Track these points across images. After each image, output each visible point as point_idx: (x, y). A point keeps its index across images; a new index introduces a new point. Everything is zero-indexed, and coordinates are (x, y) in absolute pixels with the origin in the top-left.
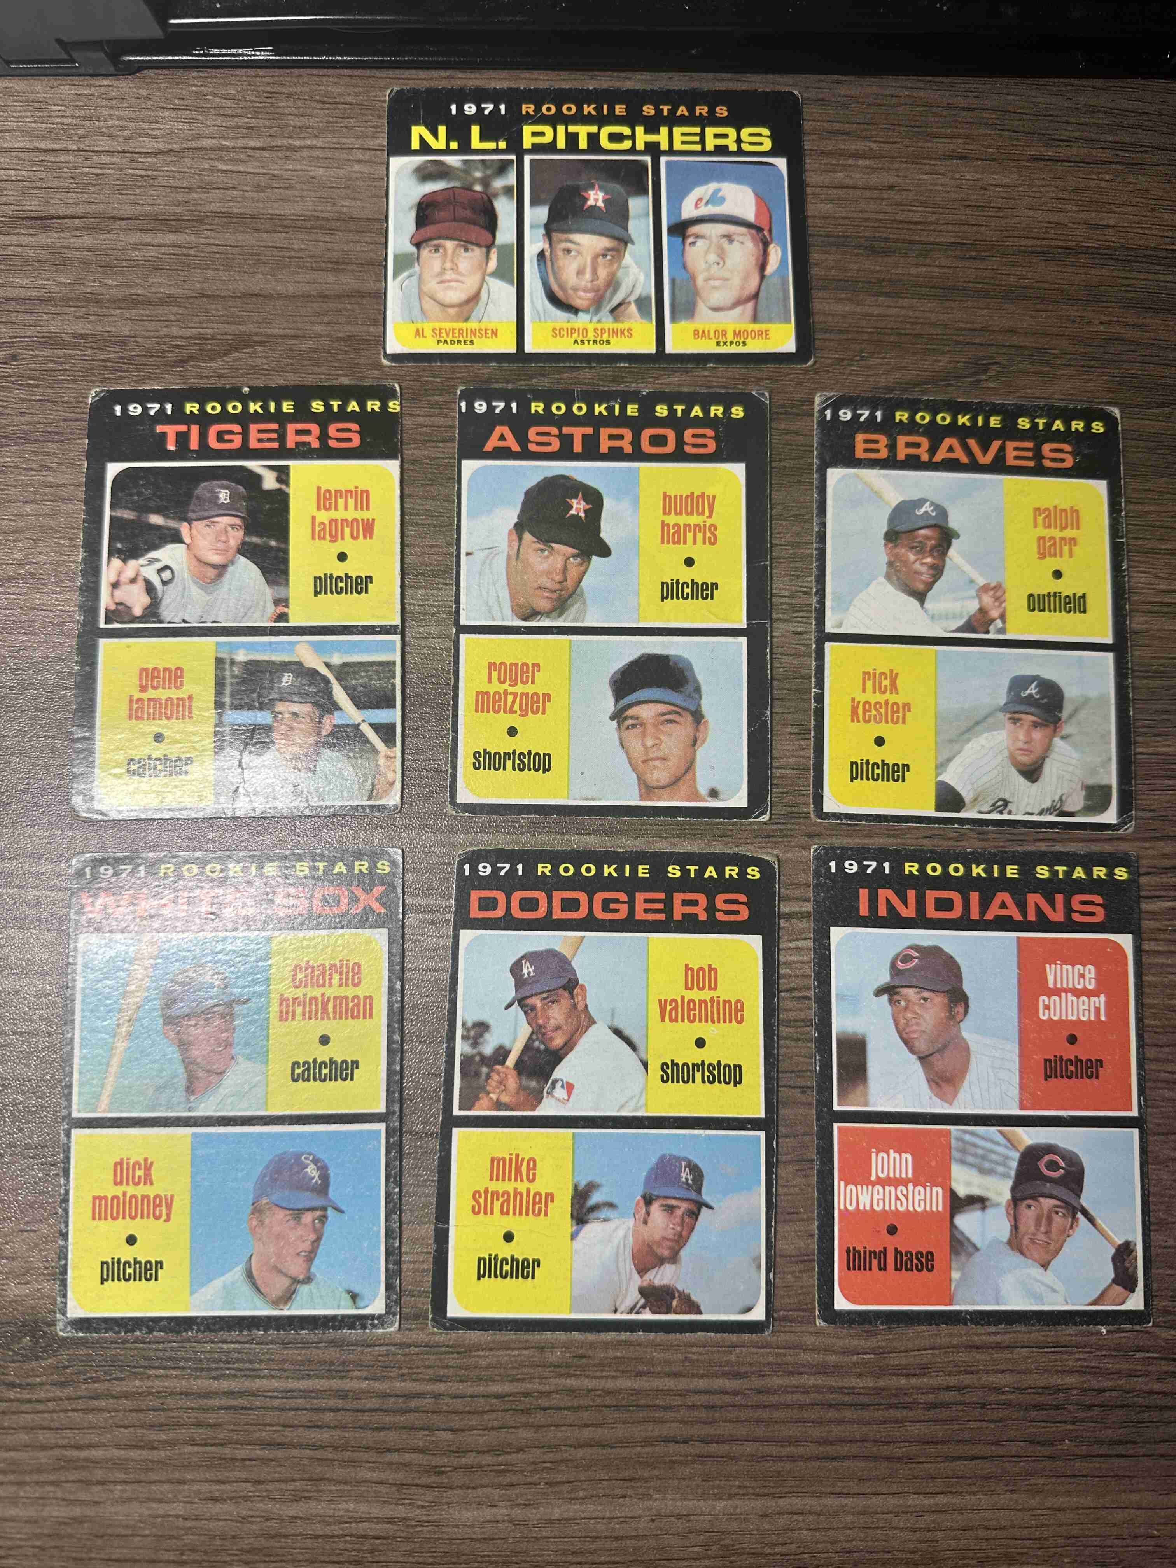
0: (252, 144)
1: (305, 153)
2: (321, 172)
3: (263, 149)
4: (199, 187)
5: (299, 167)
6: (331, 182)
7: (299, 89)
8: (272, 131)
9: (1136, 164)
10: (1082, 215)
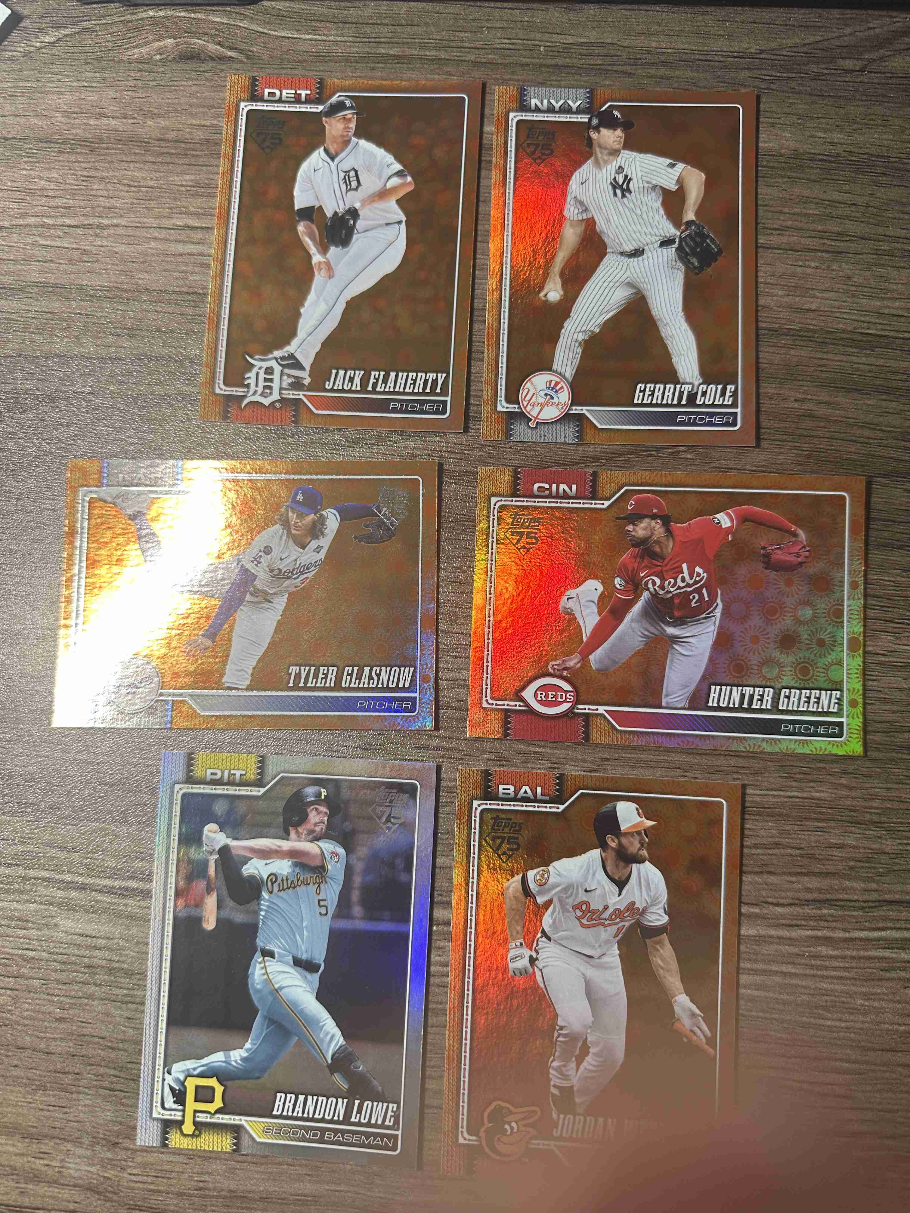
0: (68, 222)
1: (112, 231)
2: (123, 248)
3: (77, 227)
4: (24, 260)
5: (105, 244)
6: (131, 257)
7: (111, 173)
8: (85, 211)
9: (841, 253)
10: (786, 299)
